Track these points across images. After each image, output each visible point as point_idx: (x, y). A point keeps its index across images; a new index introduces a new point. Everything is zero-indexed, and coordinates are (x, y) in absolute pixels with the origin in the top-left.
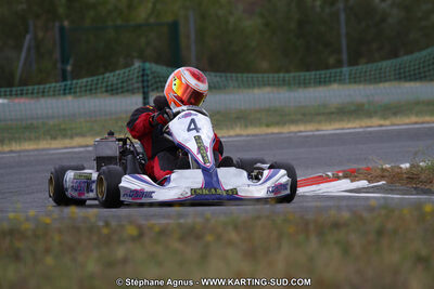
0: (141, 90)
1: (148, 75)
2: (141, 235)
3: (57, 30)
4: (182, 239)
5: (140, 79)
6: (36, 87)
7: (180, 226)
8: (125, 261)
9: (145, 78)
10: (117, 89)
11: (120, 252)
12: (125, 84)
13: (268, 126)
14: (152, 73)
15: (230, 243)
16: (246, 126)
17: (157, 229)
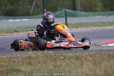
0: (65, 17)
1: (67, 13)
2: (64, 58)
4: (76, 59)
5: (65, 14)
7: (75, 55)
8: (60, 66)
9: (66, 13)
10: (58, 16)
11: (59, 63)
12: (60, 15)
13: (100, 27)
14: (68, 12)
15: (89, 61)
16: (94, 27)
17: (69, 56)
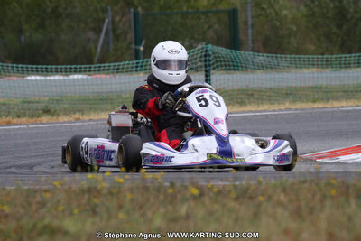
0: (204, 68)
1: (210, 56)
2: (202, 195)
3: (132, 15)
4: (237, 199)
5: (203, 59)
6: (112, 64)
7: (235, 187)
8: (187, 217)
9: (208, 58)
11: (183, 210)
13: (314, 101)
14: (213, 53)
15: (280, 204)
16: (294, 102)
17: (215, 190)
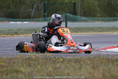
0: (65, 21)
1: (67, 17)
3: (43, 4)
4: (75, 62)
6: (37, 19)
7: (74, 58)
8: (59, 68)
13: (99, 32)
16: (93, 32)
17: (68, 59)
